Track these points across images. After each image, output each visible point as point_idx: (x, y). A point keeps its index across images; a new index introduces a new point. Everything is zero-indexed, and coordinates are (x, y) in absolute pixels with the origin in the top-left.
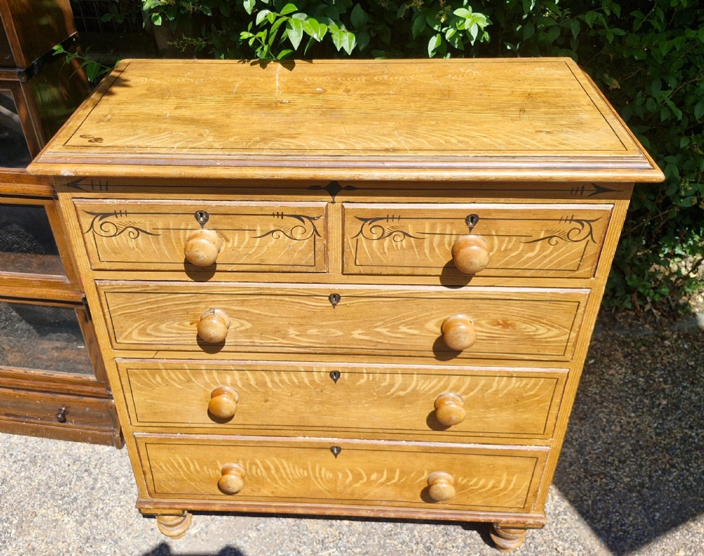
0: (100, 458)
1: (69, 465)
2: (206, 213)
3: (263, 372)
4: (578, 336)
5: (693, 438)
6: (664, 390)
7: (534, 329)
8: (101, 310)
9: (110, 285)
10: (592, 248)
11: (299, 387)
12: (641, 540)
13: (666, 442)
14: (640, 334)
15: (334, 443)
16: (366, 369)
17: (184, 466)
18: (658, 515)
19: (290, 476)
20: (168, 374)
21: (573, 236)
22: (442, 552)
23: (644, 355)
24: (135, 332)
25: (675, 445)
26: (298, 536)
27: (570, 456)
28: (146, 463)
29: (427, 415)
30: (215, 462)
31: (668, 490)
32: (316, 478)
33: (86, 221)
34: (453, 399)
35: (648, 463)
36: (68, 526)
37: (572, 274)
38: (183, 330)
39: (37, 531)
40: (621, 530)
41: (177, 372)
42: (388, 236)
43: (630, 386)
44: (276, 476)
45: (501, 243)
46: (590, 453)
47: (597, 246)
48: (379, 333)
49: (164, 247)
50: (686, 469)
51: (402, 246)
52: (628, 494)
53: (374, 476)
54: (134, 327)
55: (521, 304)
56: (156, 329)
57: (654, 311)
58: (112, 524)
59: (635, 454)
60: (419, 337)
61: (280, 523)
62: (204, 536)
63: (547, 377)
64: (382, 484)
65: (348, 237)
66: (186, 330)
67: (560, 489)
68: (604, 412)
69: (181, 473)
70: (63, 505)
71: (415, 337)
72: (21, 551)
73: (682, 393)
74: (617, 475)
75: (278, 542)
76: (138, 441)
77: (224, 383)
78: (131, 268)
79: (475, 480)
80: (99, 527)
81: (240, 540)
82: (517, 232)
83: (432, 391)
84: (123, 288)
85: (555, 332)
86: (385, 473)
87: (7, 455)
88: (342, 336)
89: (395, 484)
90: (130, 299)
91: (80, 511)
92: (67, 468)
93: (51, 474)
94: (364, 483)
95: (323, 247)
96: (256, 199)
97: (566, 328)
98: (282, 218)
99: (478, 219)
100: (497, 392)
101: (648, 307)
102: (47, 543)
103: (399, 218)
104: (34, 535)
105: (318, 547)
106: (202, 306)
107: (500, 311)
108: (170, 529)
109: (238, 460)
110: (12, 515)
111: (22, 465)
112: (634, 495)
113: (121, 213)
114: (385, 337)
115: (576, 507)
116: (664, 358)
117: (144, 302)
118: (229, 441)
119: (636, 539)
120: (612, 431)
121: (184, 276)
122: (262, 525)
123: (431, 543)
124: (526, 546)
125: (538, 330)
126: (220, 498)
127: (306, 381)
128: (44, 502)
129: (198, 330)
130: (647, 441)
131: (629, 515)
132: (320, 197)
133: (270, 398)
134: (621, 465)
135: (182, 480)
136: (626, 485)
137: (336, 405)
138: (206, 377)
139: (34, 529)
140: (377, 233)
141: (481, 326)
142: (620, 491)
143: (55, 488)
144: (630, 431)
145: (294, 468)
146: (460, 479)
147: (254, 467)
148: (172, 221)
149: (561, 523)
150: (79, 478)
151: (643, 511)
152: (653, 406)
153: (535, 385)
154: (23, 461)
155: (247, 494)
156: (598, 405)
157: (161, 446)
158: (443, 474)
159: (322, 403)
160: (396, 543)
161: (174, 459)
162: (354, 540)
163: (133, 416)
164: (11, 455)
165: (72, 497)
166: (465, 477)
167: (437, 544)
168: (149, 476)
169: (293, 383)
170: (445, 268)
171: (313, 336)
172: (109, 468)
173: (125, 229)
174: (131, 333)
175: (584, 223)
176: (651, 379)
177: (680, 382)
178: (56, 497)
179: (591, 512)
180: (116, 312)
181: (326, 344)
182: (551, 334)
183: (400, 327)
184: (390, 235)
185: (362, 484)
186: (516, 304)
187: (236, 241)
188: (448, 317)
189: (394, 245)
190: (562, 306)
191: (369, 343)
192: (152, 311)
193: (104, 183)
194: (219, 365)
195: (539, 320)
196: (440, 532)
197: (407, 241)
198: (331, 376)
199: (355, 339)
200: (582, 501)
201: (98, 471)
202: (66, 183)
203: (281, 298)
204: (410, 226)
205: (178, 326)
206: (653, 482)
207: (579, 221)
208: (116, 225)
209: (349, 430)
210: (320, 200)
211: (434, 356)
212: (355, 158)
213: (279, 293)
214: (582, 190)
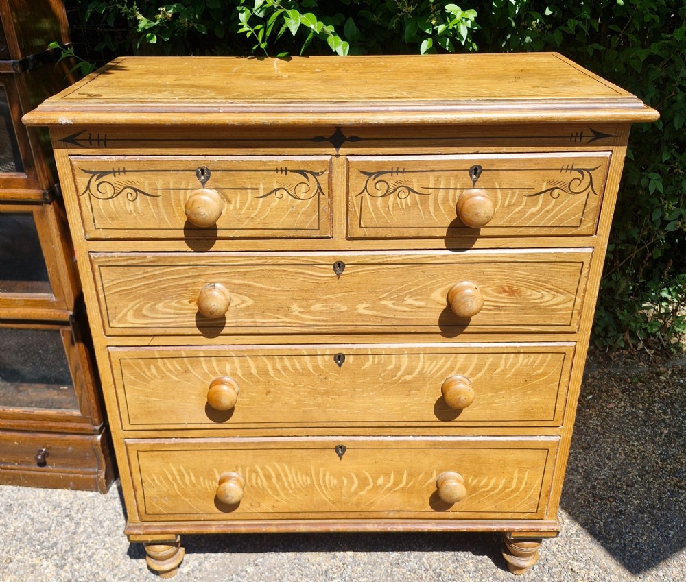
0: (83, 504)
1: (48, 512)
2: (208, 170)
3: (264, 358)
4: (583, 301)
6: (664, 420)
7: (539, 295)
8: (94, 289)
9: (105, 258)
10: (594, 201)
11: (303, 374)
12: (658, 557)
13: (672, 467)
14: (636, 371)
15: (338, 442)
16: (371, 349)
17: (178, 478)
18: (672, 533)
19: (292, 485)
21: (574, 188)
23: (641, 390)
24: (130, 314)
25: (681, 468)
26: (300, 569)
27: (577, 482)
28: (136, 476)
29: (434, 402)
30: (212, 471)
31: (679, 509)
32: (320, 485)
33: (83, 181)
34: (461, 381)
35: (656, 486)
36: (46, 571)
37: (574, 231)
38: (181, 309)
40: (636, 549)
41: (174, 361)
42: (392, 193)
43: (630, 418)
44: (277, 486)
45: (504, 197)
46: (597, 479)
47: (598, 197)
48: (384, 306)
49: (163, 211)
51: (407, 204)
52: (640, 514)
53: (381, 481)
54: (129, 307)
55: (526, 266)
56: (153, 309)
57: (647, 350)
58: (95, 566)
59: (642, 479)
60: (424, 310)
63: (555, 352)
64: (390, 489)
65: (352, 195)
66: (185, 309)
67: (569, 513)
68: (607, 442)
69: (176, 486)
70: (41, 550)
71: (421, 310)
73: (682, 423)
75: (278, 575)
76: (129, 448)
77: (224, 373)
78: (128, 236)
79: (485, 480)
80: (81, 570)
82: (520, 184)
83: (439, 374)
84: (118, 261)
85: (560, 298)
86: (392, 476)
88: (347, 311)
89: (403, 489)
90: (126, 273)
91: (60, 555)
92: (46, 515)
93: (28, 520)
94: (371, 490)
95: (327, 207)
96: (260, 153)
97: (571, 293)
98: (286, 174)
99: (482, 170)
100: (505, 371)
101: (641, 345)
103: (403, 172)
106: (202, 280)
107: (505, 275)
108: (160, 562)
109: (237, 467)
112: (646, 515)
113: (119, 172)
114: (390, 310)
116: (661, 392)
117: (140, 276)
118: (227, 444)
119: (653, 556)
120: (617, 458)
121: (183, 245)
122: (261, 560)
123: (441, 569)
124: (540, 568)
125: (543, 296)
126: (216, 518)
127: (310, 367)
128: (20, 548)
129: (199, 304)
130: (653, 466)
131: (643, 534)
132: (323, 150)
133: (272, 390)
134: (629, 489)
135: (177, 496)
136: (637, 506)
137: (341, 394)
138: (204, 366)
139: (9, 575)
140: (381, 189)
141: (487, 294)
142: (631, 513)
144: (635, 458)
145: (296, 475)
146: (470, 479)
147: (254, 476)
148: (172, 180)
149: (574, 544)
150: (60, 524)
151: (656, 530)
152: (655, 434)
153: (543, 361)
155: (246, 510)
156: (601, 436)
157: (155, 453)
158: (452, 474)
159: (326, 393)
161: (168, 470)
165: (52, 542)
166: (475, 476)
167: (447, 570)
168: (140, 492)
169: (296, 370)
170: (449, 227)
171: (315, 314)
172: (93, 513)
173: (123, 190)
174: (125, 315)
175: (584, 172)
176: (651, 411)
177: (680, 413)
179: (603, 533)
180: (110, 290)
181: (330, 321)
182: (556, 301)
183: (405, 298)
184: (395, 190)
185: (368, 491)
186: (521, 266)
187: (238, 201)
188: (453, 284)
189: (399, 202)
190: (566, 267)
191: (374, 319)
192: (149, 287)
193: (102, 137)
194: (219, 351)
195: (544, 284)
196: (449, 558)
197: (411, 198)
198: (335, 359)
199: (360, 315)
200: (594, 524)
201: (80, 516)
202: (62, 138)
203: (284, 269)
204: (414, 180)
205: (176, 305)
206: (663, 503)
207: (580, 170)
208: (114, 185)
209: (354, 424)
210: (324, 153)
211: (440, 331)
212: (360, 104)
213: (282, 262)
214: (581, 137)
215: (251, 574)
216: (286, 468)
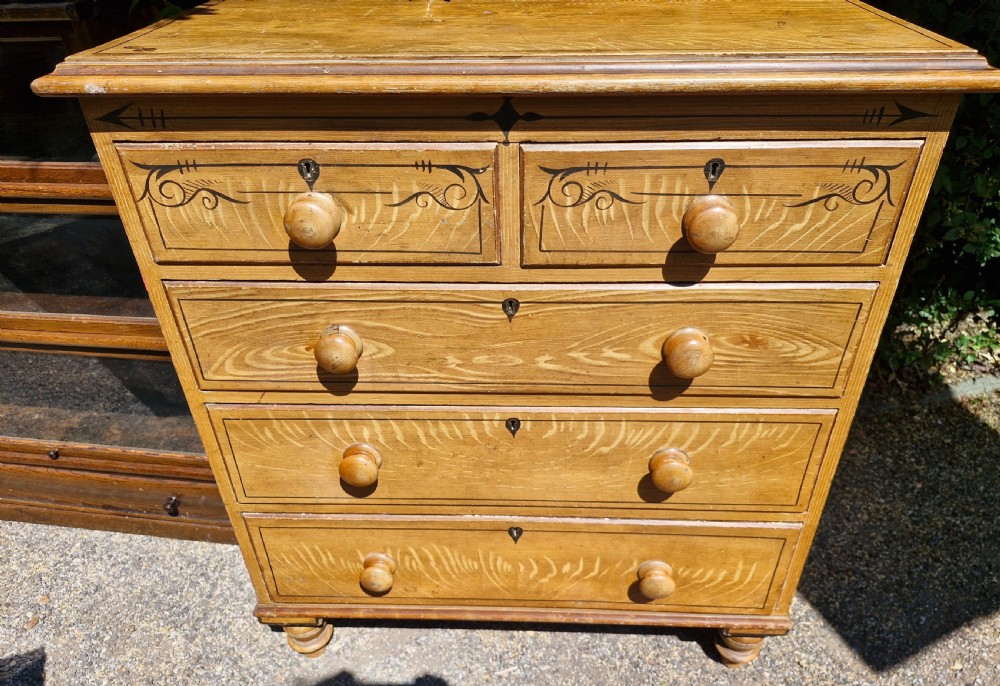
0: (222, 560)
1: (181, 568)
2: (315, 164)
3: (413, 422)
4: (854, 357)
5: (958, 526)
6: (917, 472)
7: (794, 347)
8: (176, 329)
9: (186, 288)
10: (887, 217)
11: (464, 443)
12: (905, 649)
13: (925, 532)
14: (884, 409)
15: (512, 522)
16: (556, 414)
17: (313, 558)
18: (924, 619)
19: (456, 570)
20: (282, 426)
21: (861, 194)
22: (654, 669)
23: (890, 432)
24: (229, 364)
25: (937, 534)
26: (470, 652)
28: (262, 554)
29: (639, 480)
30: (355, 551)
31: (933, 588)
32: (490, 572)
33: (138, 179)
34: (675, 457)
35: (905, 557)
36: (174, 643)
37: (854, 259)
38: (297, 359)
39: (134, 649)
40: (879, 638)
41: (294, 423)
42: (587, 201)
43: (875, 467)
44: (437, 570)
45: (755, 207)
46: (833, 546)
47: (894, 210)
48: (574, 359)
49: (256, 224)
50: (953, 563)
51: (609, 217)
52: (884, 594)
53: (566, 568)
54: (226, 354)
55: (778, 308)
56: (258, 358)
57: (900, 382)
58: (231, 640)
59: (888, 546)
60: (630, 365)
61: (446, 635)
62: (348, 652)
63: (808, 421)
64: (577, 578)
65: (529, 203)
66: (302, 359)
68: (846, 498)
69: (311, 567)
70: (170, 617)
71: (624, 364)
72: (112, 675)
74: (869, 571)
75: (443, 658)
76: (249, 523)
77: (362, 440)
78: (213, 259)
79: (700, 571)
80: (214, 643)
81: (395, 656)
82: (780, 188)
83: (647, 446)
84: (204, 292)
85: (823, 351)
86: (581, 563)
87: (105, 557)
88: (522, 364)
89: (594, 579)
90: (216, 310)
91: (191, 624)
92: (178, 572)
93: (158, 579)
94: (554, 578)
95: (492, 221)
96: (389, 139)
97: (838, 345)
98: (430, 171)
99: (724, 166)
100: (736, 443)
101: (892, 377)
102: (146, 664)
103: (605, 168)
104: (129, 654)
105: (495, 664)
106: (321, 320)
107: (746, 320)
108: (302, 643)
109: (385, 548)
110: (104, 630)
111: (123, 569)
112: (891, 595)
113: (187, 166)
114: (582, 365)
115: (820, 611)
116: (914, 436)
117: (236, 315)
118: (371, 522)
119: (899, 649)
121: (290, 273)
122: (424, 638)
123: (639, 657)
124: (760, 660)
125: (799, 349)
126: (364, 601)
127: (474, 433)
128: (146, 614)
129: (318, 357)
130: (902, 531)
131: (888, 620)
132: (486, 133)
133: (424, 460)
134: (872, 560)
135: (313, 578)
136: (881, 583)
137: (515, 468)
138: (335, 431)
139: (131, 647)
140: (571, 194)
141: (719, 345)
142: (874, 591)
143: (162, 596)
144: (881, 519)
145: (460, 559)
146: (681, 570)
147: (407, 558)
148: (265, 179)
149: (803, 630)
150: (194, 584)
151: (904, 614)
152: (905, 489)
153: (790, 433)
154: (124, 563)
155: (400, 595)
157: (281, 530)
158: (658, 563)
159: (496, 466)
160: (594, 657)
161: (299, 549)
162: (541, 654)
163: (238, 488)
164: (110, 557)
165: (183, 607)
166: (687, 567)
167: (647, 659)
168: (268, 572)
169: (456, 437)
170: (670, 252)
171: (480, 367)
173: (196, 193)
174: (223, 364)
175: (880, 171)
176: (901, 460)
177: (936, 462)
178: (162, 607)
179: (839, 616)
180: (198, 332)
181: (500, 378)
182: (817, 355)
183: (604, 350)
184: (591, 198)
185: (551, 579)
186: (771, 308)
187: (363, 211)
188: (671, 331)
189: (597, 215)
190: (836, 310)
191: (560, 376)
192: (250, 329)
193: (157, 114)
194: (352, 412)
195: (802, 333)
196: (650, 643)
197: (616, 209)
198: (508, 426)
199: (540, 370)
200: (828, 604)
201: (217, 574)
202: (101, 115)
203: (434, 307)
204: (621, 182)
205: (289, 353)
206: (913, 579)
207: (873, 169)
208: (183, 186)
209: (533, 503)
210: (486, 139)
211: (650, 393)
212: (540, 61)
213: (431, 298)
214: (880, 116)
215: (412, 656)
216: (447, 550)
